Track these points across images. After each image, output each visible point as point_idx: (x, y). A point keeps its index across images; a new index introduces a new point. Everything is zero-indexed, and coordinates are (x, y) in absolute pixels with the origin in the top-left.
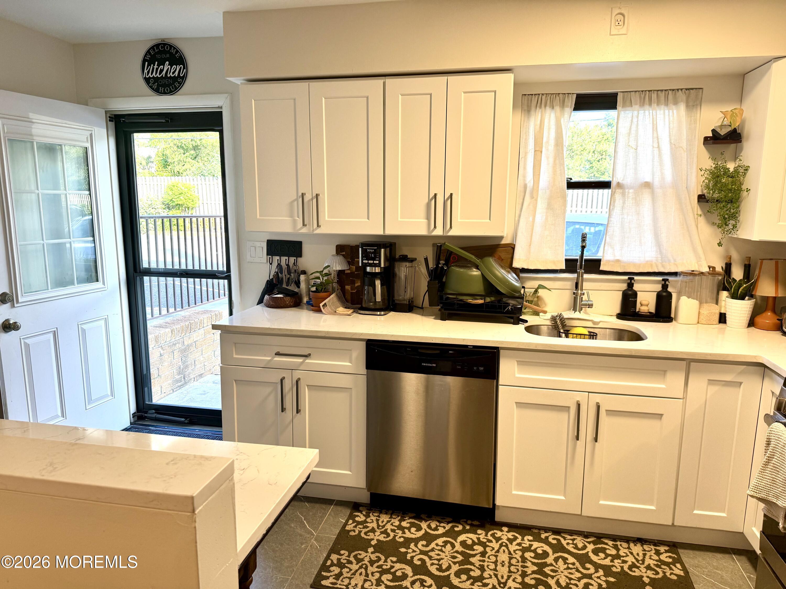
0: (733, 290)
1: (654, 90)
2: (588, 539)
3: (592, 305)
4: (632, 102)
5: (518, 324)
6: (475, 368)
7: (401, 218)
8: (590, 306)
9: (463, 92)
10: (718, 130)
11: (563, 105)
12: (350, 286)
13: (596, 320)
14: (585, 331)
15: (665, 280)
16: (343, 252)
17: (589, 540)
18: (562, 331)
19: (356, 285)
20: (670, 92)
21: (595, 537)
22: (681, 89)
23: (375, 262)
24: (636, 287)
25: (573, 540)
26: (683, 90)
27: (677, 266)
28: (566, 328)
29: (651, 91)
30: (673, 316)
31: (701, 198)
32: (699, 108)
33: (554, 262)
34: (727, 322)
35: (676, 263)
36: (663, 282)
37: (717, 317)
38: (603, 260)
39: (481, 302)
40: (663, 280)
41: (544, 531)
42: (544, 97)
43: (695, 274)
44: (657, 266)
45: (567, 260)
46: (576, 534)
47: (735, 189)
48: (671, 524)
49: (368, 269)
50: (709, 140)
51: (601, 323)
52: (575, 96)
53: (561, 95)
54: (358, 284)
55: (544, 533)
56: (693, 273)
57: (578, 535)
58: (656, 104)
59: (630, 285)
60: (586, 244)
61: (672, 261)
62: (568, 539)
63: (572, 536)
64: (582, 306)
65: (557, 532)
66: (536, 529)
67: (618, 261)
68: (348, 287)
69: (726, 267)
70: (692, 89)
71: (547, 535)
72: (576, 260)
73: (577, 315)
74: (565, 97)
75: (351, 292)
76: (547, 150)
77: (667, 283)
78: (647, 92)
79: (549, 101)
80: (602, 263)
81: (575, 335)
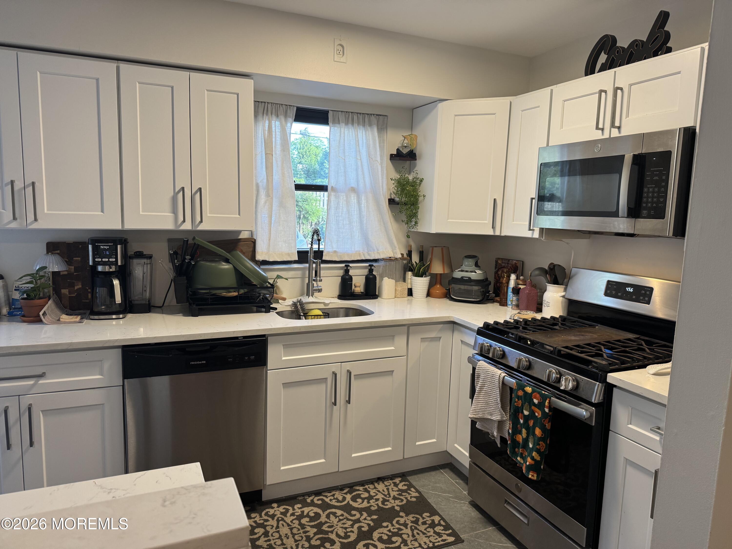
0: (416, 270)
1: (355, 113)
2: (343, 491)
3: (321, 290)
4: (340, 120)
5: (269, 312)
6: (246, 358)
7: (142, 212)
8: (320, 291)
9: (206, 90)
10: (401, 149)
11: (286, 116)
12: (68, 290)
13: (327, 302)
14: (320, 313)
15: (371, 266)
16: (57, 250)
17: (345, 491)
18: (302, 314)
19: (76, 288)
20: (366, 116)
21: (348, 487)
22: (374, 114)
23: (110, 260)
24: (351, 273)
25: (333, 495)
26: (375, 115)
27: (379, 254)
28: (305, 312)
29: (353, 112)
30: (377, 294)
31: (391, 201)
32: (385, 131)
33: (289, 254)
34: (413, 295)
35: (378, 252)
36: (370, 268)
37: (406, 292)
38: (325, 251)
39: (236, 294)
40: (370, 265)
41: (307, 496)
42: (270, 106)
43: (392, 260)
44: (364, 255)
45: (298, 252)
46: (334, 490)
47: (415, 195)
48: (402, 458)
49: (100, 268)
50: (394, 157)
51: (330, 304)
52: (295, 109)
53: (284, 106)
54: (78, 286)
55: (308, 497)
56: (391, 259)
57: (335, 490)
58: (357, 124)
59: (347, 271)
60: (320, 238)
61: (376, 250)
62: (329, 496)
63: (330, 492)
64: (314, 291)
65: (318, 493)
66: (300, 496)
67: (335, 252)
68: (65, 291)
69: (409, 254)
70: (381, 115)
71: (311, 498)
72: (307, 252)
73: (311, 299)
74: (288, 108)
75: (69, 296)
76: (276, 154)
77: (373, 268)
78: (350, 113)
79: (274, 109)
80: (324, 253)
81: (313, 317)
